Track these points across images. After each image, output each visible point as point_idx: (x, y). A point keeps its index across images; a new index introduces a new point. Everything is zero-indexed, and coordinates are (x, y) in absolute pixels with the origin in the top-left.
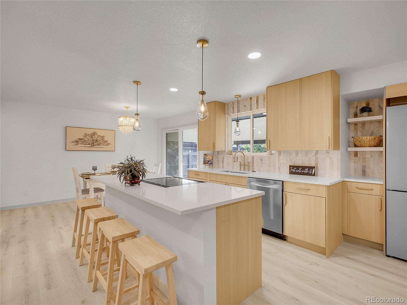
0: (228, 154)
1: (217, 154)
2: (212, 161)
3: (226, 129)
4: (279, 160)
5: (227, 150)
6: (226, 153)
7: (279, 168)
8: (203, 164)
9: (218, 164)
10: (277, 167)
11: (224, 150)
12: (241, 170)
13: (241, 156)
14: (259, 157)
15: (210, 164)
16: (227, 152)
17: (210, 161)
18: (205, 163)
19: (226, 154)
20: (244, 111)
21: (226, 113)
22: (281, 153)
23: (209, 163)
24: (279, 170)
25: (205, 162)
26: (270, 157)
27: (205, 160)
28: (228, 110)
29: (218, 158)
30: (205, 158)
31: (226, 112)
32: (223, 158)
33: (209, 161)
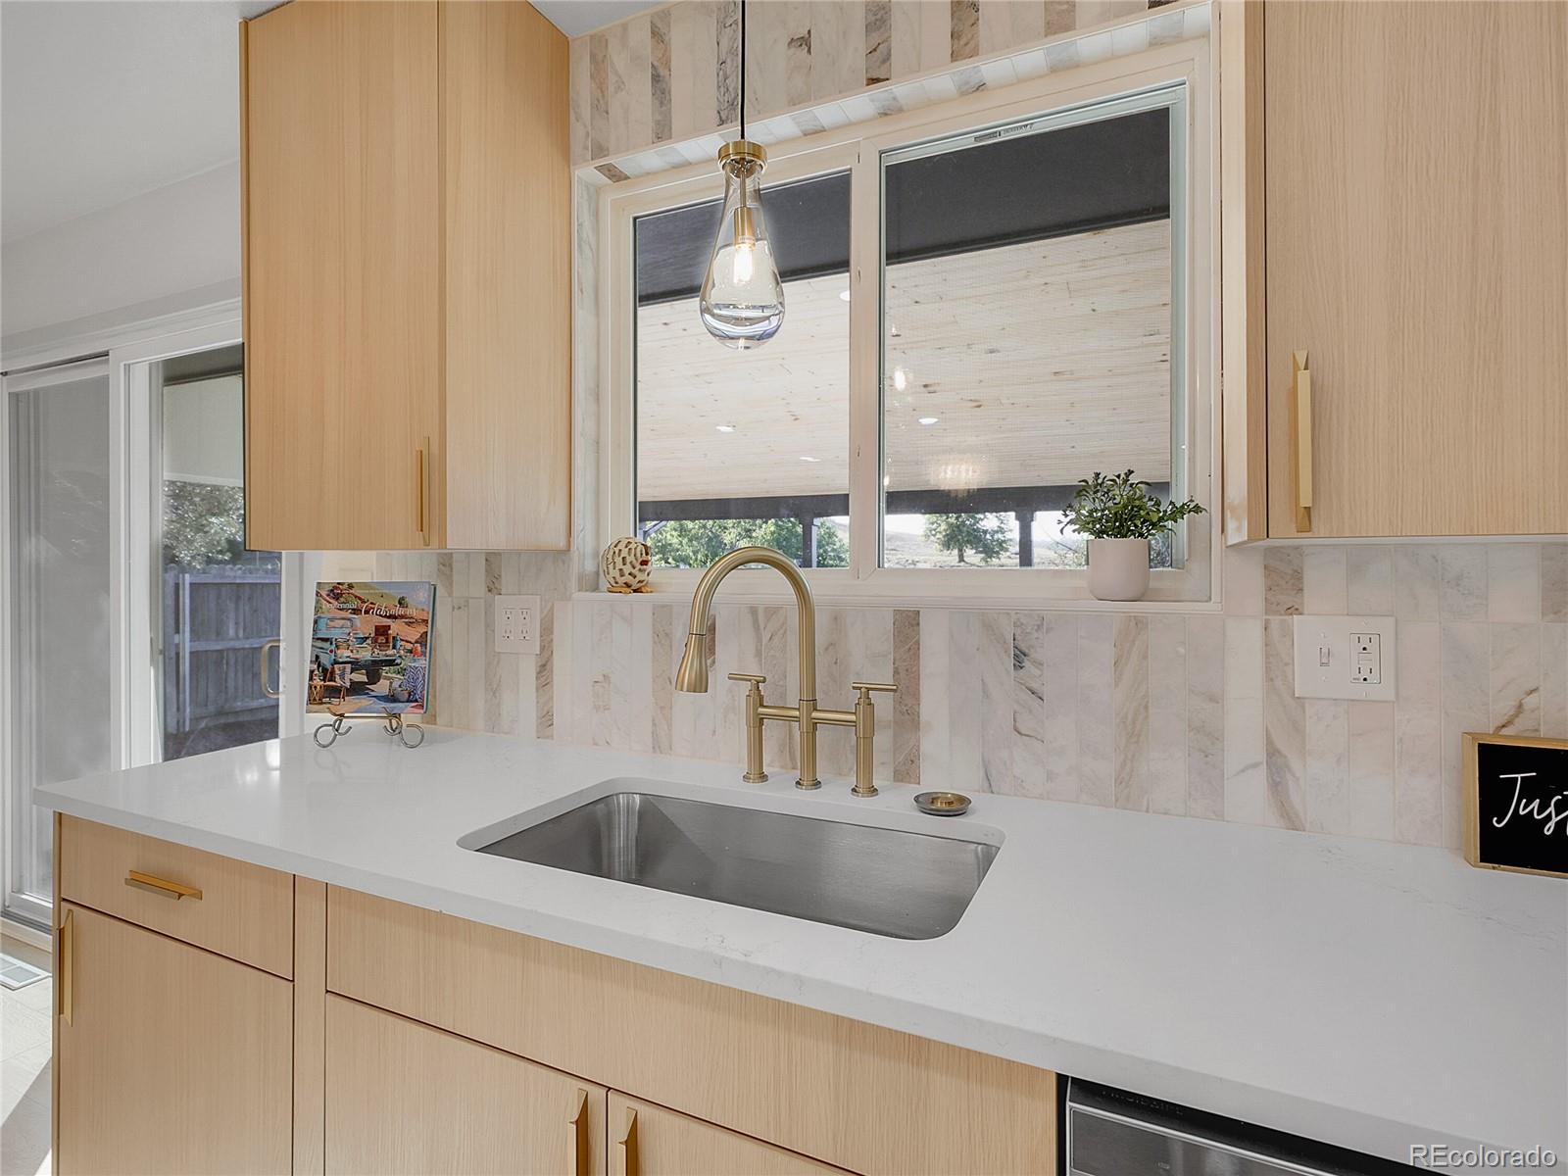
0: (604, 584)
1: (484, 589)
2: (422, 662)
3: (583, 317)
4: (1276, 665)
5: (585, 540)
6: (581, 578)
7: (1274, 759)
8: (311, 700)
9: (493, 691)
10: (1243, 743)
11: (562, 544)
12: (763, 777)
13: (753, 611)
14: (989, 627)
15: (392, 698)
16: (590, 566)
17: (391, 663)
18: (334, 692)
19: (573, 583)
20: (795, 101)
21: (576, 148)
22: (1310, 577)
23: (382, 687)
24: (1277, 785)
25: (327, 674)
26: (1140, 623)
27: (326, 660)
28: (600, 108)
29: (489, 626)
30: (335, 634)
31: (578, 131)
32: (547, 630)
33: (385, 671)
